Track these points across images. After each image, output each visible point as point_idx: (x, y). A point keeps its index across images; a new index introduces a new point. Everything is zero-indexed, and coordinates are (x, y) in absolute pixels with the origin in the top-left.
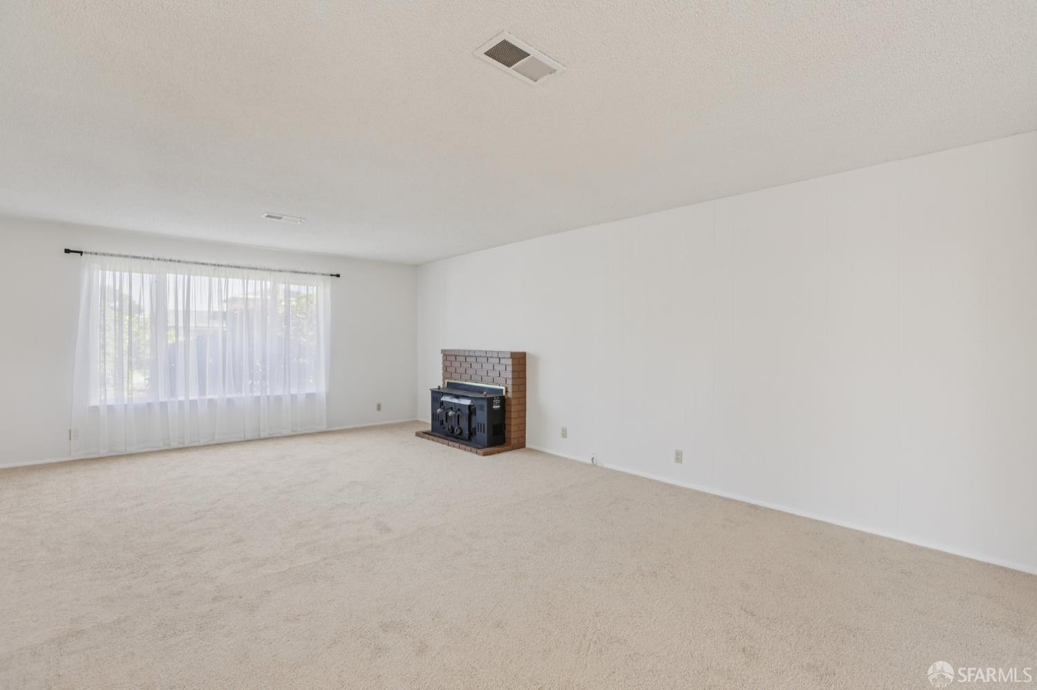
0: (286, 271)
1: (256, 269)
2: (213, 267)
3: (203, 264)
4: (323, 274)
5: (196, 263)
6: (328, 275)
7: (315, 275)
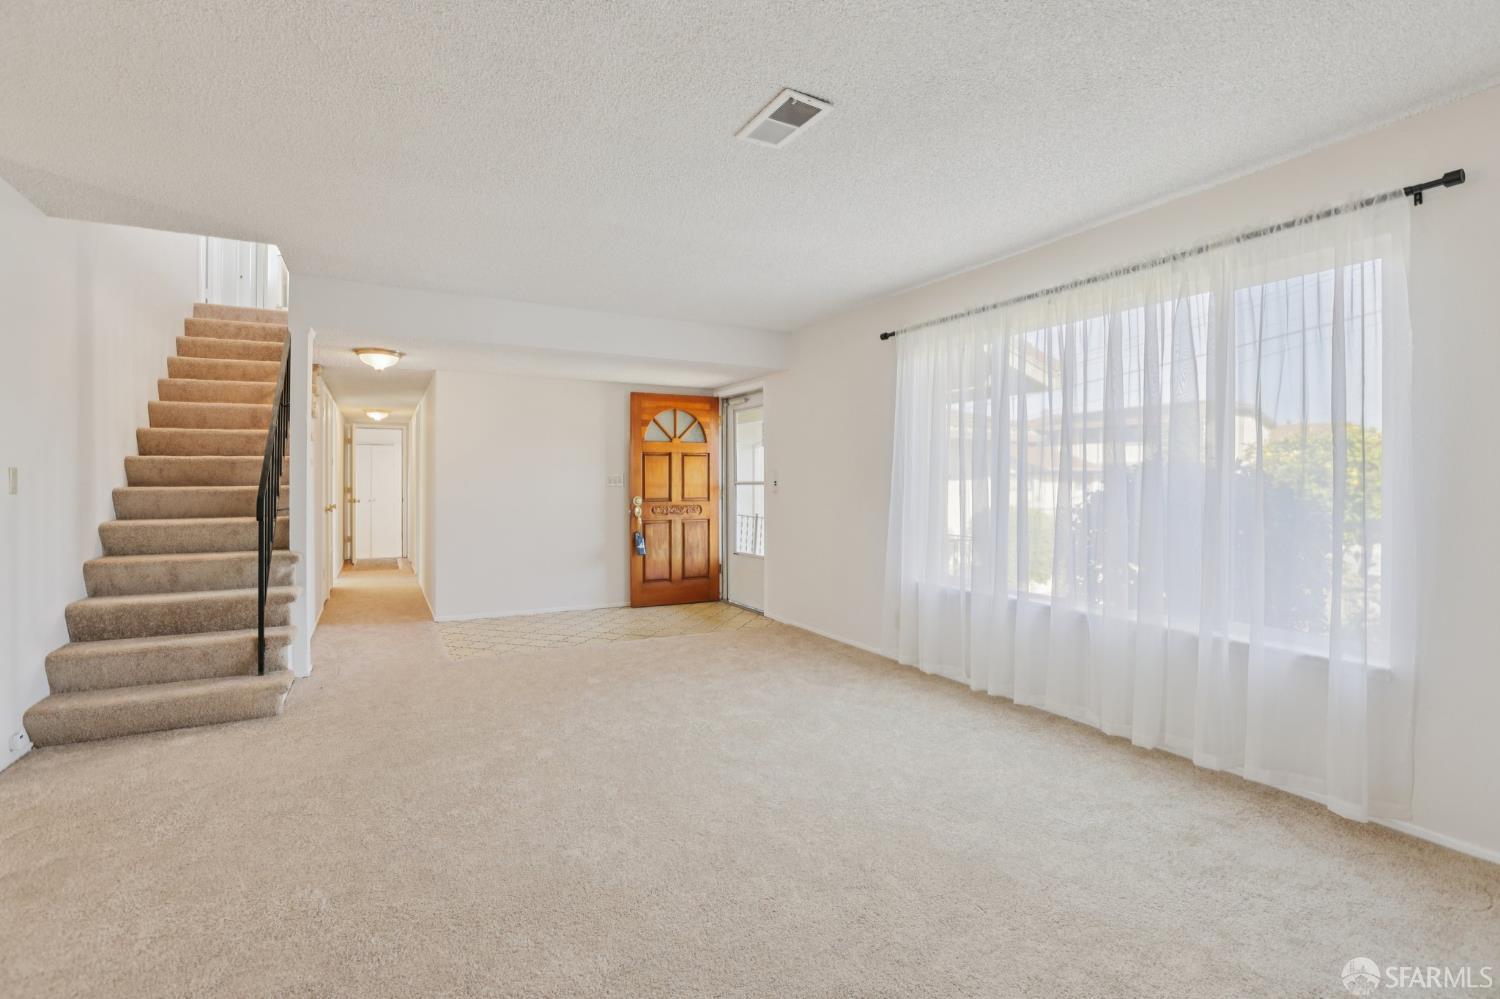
6: (1395, 194)
7: (1333, 219)
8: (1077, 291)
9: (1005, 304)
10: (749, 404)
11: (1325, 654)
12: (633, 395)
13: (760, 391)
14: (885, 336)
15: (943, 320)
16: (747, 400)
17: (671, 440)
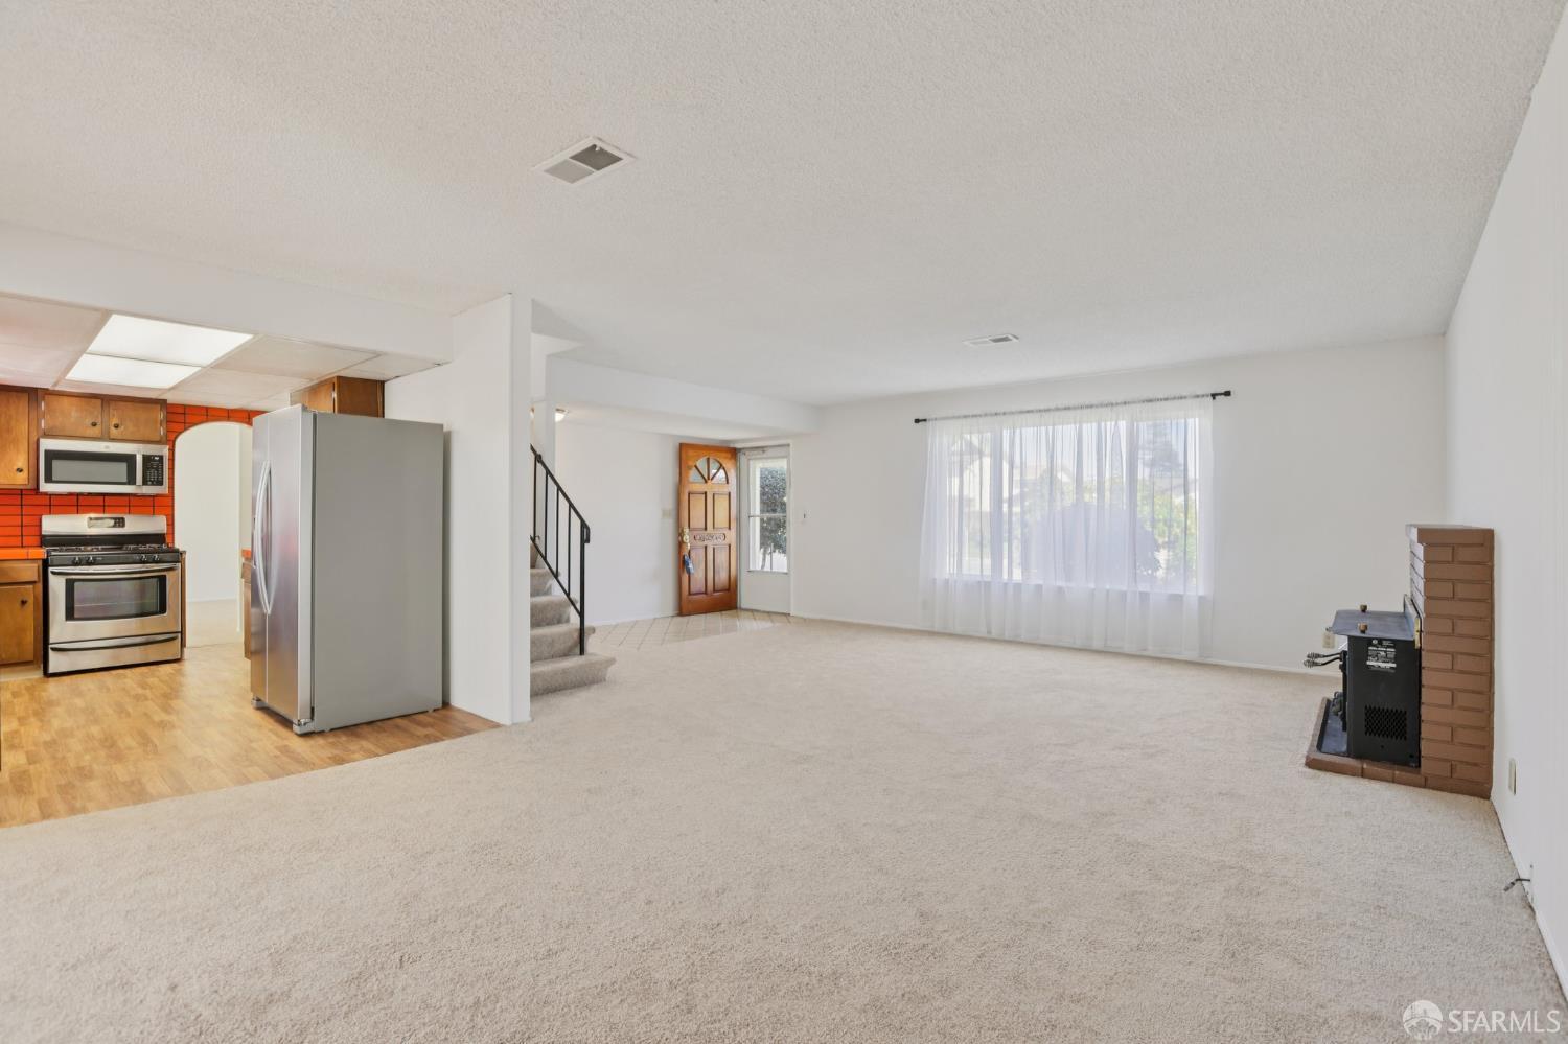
0: (1134, 403)
1: (1091, 406)
2: (1039, 414)
3: (1028, 412)
4: (1198, 396)
5: (1022, 412)
6: (1208, 396)
7: (1183, 401)
8: (1057, 413)
9: (1012, 413)
10: (765, 455)
11: (1182, 593)
12: (681, 445)
13: (789, 445)
14: (917, 421)
15: (965, 417)
16: (764, 451)
17: (706, 482)
